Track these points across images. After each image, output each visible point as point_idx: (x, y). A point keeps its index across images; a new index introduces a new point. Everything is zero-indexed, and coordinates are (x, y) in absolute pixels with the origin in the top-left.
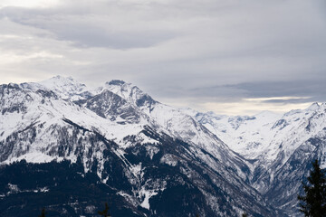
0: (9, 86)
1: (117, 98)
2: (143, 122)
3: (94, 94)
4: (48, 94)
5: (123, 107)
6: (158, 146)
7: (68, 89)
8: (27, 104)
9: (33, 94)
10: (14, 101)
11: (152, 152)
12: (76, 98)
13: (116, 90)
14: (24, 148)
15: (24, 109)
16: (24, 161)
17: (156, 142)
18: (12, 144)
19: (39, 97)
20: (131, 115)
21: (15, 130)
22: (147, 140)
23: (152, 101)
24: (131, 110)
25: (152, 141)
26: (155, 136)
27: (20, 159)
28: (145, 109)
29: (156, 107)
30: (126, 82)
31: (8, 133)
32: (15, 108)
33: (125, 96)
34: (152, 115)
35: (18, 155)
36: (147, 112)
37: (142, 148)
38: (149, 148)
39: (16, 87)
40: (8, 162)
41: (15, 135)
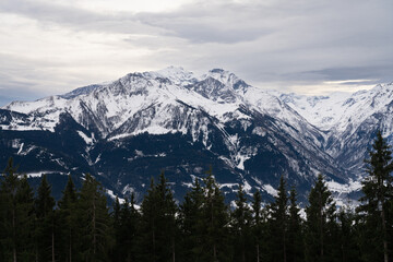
0: (134, 75)
1: (218, 83)
2: (239, 102)
3: (200, 80)
4: (164, 80)
5: (223, 90)
6: (251, 121)
7: (179, 76)
8: (148, 88)
9: (152, 81)
10: (138, 86)
11: (246, 125)
12: (186, 83)
13: (217, 76)
14: (147, 123)
15: (146, 92)
16: (146, 133)
17: (249, 117)
18: (138, 120)
19: (157, 83)
20: (229, 96)
21: (140, 108)
22: (241, 116)
23: (245, 85)
24: (229, 92)
25: (246, 117)
26: (248, 113)
27: (143, 131)
28: (240, 91)
29: (249, 90)
30: (225, 70)
31: (134, 111)
32: (139, 92)
33: (224, 81)
34: (245, 96)
35: (142, 128)
36: (241, 93)
37: (238, 123)
38: (243, 122)
39: (140, 75)
40: (134, 133)
41: (140, 112)
